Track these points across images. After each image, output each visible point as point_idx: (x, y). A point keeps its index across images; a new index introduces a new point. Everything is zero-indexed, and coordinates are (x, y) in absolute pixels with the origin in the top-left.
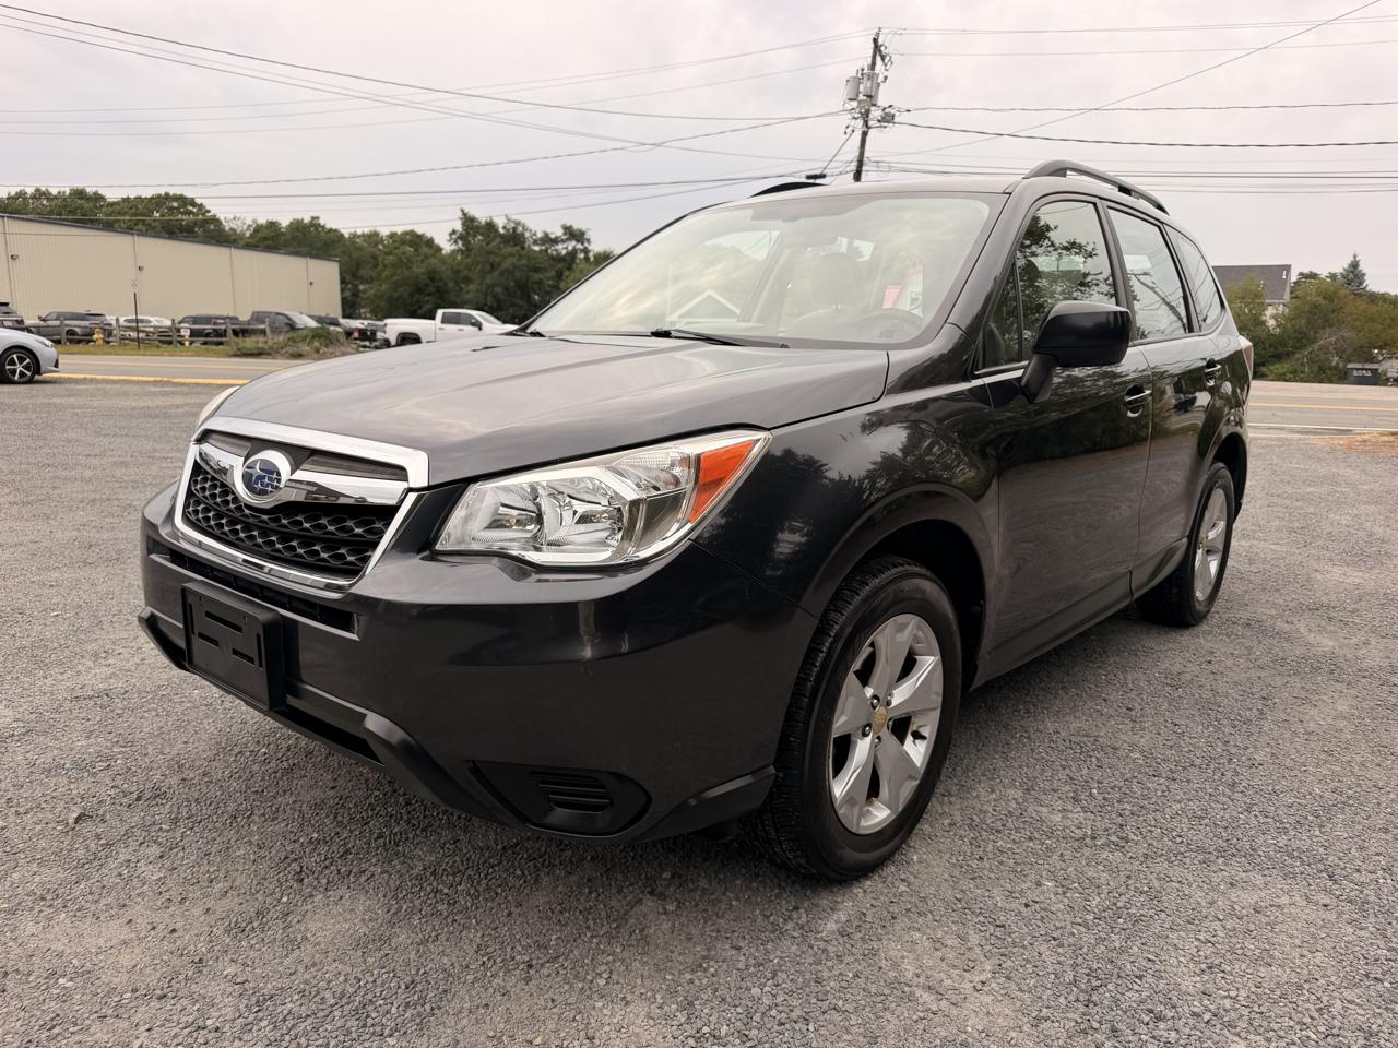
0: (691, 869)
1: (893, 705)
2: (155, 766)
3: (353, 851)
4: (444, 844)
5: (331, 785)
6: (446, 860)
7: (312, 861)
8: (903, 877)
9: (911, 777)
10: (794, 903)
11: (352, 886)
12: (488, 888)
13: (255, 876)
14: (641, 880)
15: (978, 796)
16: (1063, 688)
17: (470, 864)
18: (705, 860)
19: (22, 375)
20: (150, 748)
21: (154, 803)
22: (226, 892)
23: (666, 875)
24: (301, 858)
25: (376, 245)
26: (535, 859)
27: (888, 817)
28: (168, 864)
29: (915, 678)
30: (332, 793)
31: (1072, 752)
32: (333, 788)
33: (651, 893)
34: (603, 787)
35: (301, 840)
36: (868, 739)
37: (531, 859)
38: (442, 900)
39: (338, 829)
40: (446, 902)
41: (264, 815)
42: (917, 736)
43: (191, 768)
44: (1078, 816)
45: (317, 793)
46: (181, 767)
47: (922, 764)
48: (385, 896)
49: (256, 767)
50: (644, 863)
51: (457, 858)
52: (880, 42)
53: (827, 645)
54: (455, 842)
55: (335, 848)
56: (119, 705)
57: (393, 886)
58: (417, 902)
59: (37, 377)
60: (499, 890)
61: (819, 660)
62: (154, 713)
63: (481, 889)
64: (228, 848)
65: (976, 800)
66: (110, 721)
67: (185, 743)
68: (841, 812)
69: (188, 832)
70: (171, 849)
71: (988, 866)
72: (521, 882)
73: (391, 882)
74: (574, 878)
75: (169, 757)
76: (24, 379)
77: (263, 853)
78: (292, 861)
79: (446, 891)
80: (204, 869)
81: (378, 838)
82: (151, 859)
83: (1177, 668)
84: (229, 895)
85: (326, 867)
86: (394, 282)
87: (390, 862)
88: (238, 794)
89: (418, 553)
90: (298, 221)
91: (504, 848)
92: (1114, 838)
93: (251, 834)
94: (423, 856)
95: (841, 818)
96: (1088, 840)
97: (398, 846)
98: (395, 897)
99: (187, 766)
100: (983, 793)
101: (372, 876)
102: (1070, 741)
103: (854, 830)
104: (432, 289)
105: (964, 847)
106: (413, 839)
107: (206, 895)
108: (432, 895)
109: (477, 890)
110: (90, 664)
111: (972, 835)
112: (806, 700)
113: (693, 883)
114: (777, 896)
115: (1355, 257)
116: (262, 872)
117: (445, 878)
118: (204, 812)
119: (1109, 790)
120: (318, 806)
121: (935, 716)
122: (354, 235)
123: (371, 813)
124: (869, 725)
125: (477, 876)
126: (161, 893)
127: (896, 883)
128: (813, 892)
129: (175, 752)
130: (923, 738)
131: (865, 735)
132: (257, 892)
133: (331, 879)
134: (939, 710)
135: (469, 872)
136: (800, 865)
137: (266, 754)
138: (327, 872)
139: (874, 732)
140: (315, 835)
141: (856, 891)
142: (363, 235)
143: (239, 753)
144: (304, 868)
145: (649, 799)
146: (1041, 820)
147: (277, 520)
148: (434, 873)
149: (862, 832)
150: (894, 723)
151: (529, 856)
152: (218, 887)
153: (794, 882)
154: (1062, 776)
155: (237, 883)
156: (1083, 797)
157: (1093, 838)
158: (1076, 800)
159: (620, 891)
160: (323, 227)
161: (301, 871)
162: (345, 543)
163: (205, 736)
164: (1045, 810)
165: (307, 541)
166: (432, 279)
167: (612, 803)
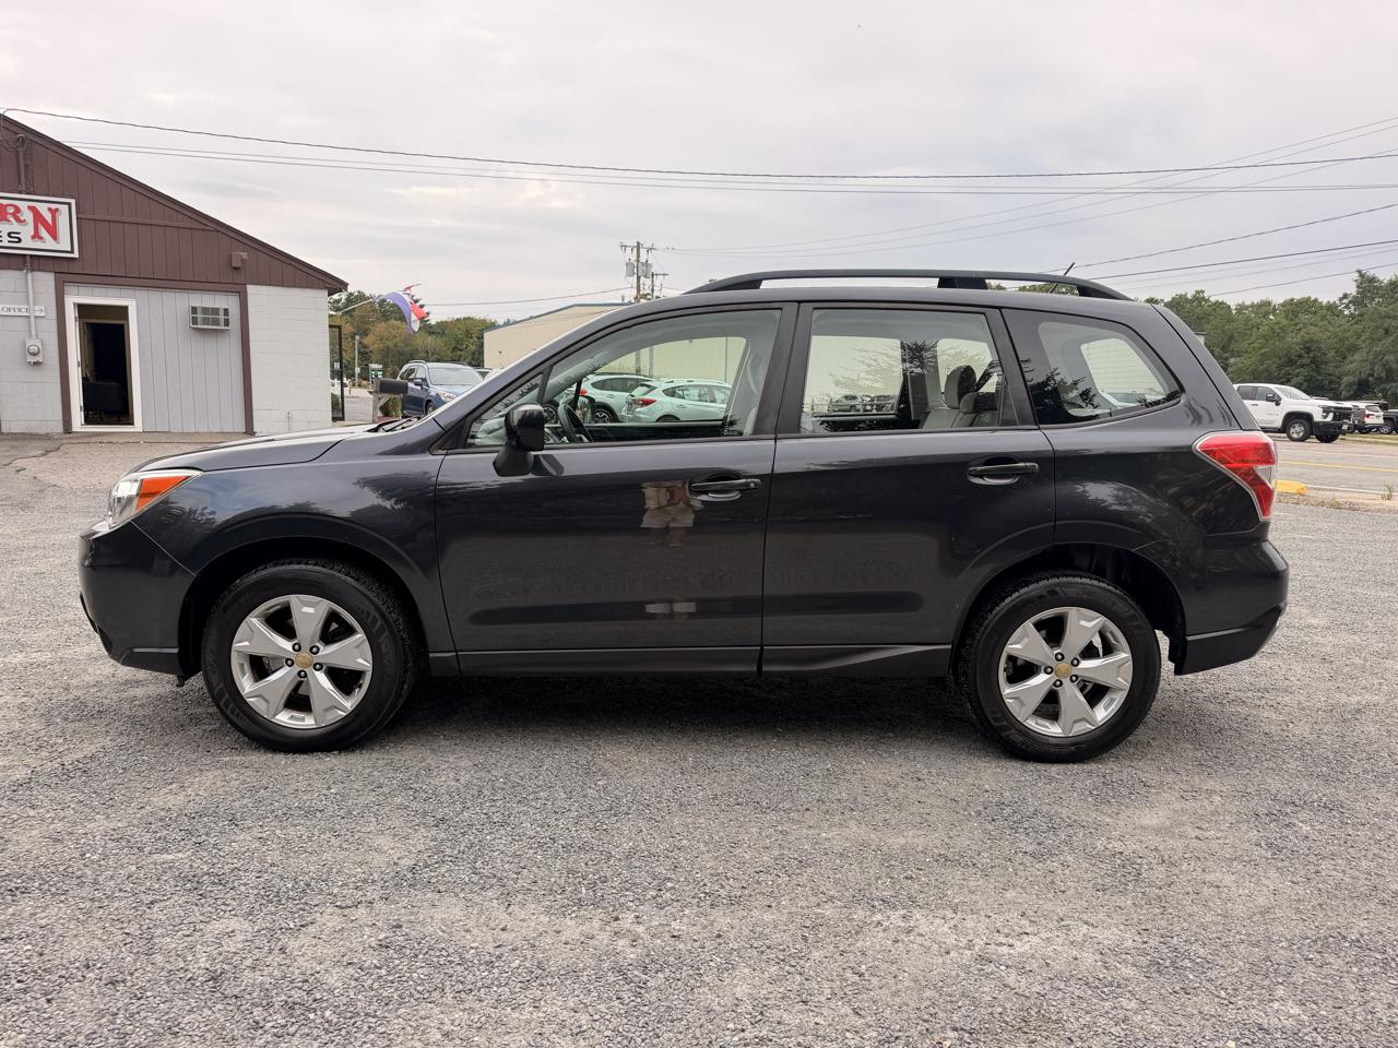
25: (1266, 315)
86: (1262, 355)
90: (1181, 296)
104: (1306, 361)
122: (1241, 308)
124: (291, 660)
142: (1252, 306)
160: (1207, 301)
166: (1308, 350)
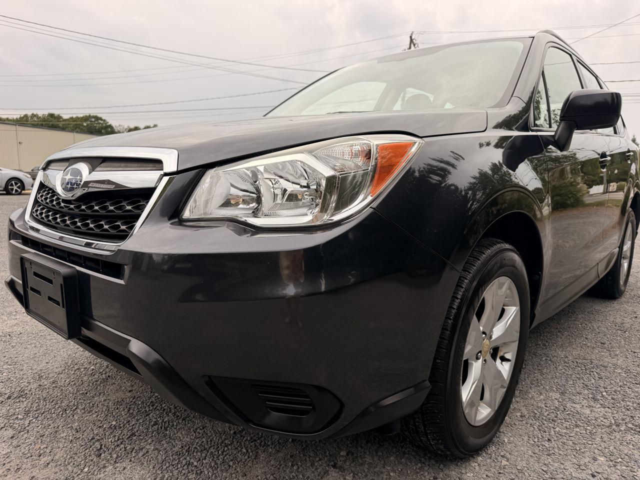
0: (359, 449)
1: (493, 339)
2: (25, 377)
3: (136, 434)
4: (196, 429)
5: (129, 389)
6: (197, 441)
7: (109, 441)
8: (502, 454)
9: (502, 387)
10: (433, 475)
11: (133, 459)
12: (224, 462)
13: (70, 452)
14: (326, 456)
15: (532, 397)
16: (559, 332)
17: (213, 444)
18: (368, 442)
19: (16, 191)
20: (25, 366)
21: (18, 400)
22: (48, 464)
23: (343, 453)
24: (102, 439)
26: (255, 440)
27: (490, 413)
28: (15, 443)
29: (506, 320)
30: (129, 394)
31: (579, 369)
32: (130, 391)
33: (334, 466)
34: (307, 397)
35: (105, 426)
36: (480, 361)
37: (253, 440)
38: (192, 471)
39: (129, 419)
40: (195, 472)
41: (84, 409)
42: (503, 359)
43: (47, 378)
44: (599, 411)
45: (120, 395)
46: (40, 377)
47: (508, 378)
48: (154, 468)
49: (85, 378)
50: (327, 444)
51: (204, 440)
52: (413, 38)
53: (461, 293)
54: (203, 428)
55: (125, 432)
56: (15, 340)
57: (160, 461)
58: (176, 472)
59: (23, 192)
60: (231, 463)
61: (456, 304)
62: (33, 345)
63: (219, 462)
64: (56, 432)
65: (533, 400)
66: (6, 350)
67: (47, 363)
68: (466, 412)
69: (34, 420)
70: (19, 432)
71: (556, 446)
72: (246, 457)
73: (159, 457)
74: (281, 455)
75: (35, 371)
76: (17, 193)
77: (78, 435)
78: (96, 441)
79: (195, 464)
80: (37, 446)
81: (154, 425)
82: (5, 439)
83: (619, 320)
84: (49, 466)
85: (118, 446)
87: (160, 442)
88: (71, 395)
89: (170, 219)
90: (148, 126)
91: (235, 433)
92: (630, 425)
93: (73, 422)
94: (183, 437)
95: (465, 414)
96: (614, 427)
97: (166, 430)
98: (161, 468)
99: (44, 377)
100: (536, 396)
101: (147, 452)
102: (577, 362)
103: (472, 423)
105: (535, 432)
106: (177, 425)
107: (34, 466)
108: (186, 467)
109: (216, 464)
110: (6, 318)
111: (538, 423)
112: (449, 332)
113: (361, 459)
114: (421, 468)
115: (634, 136)
116: (75, 449)
117: (195, 454)
118: (47, 406)
119: (613, 393)
120: (119, 403)
121: (515, 346)
123: (151, 408)
124: (480, 352)
125: (216, 453)
126: (4, 464)
127: (500, 458)
128: (445, 466)
129: (39, 369)
130: (508, 360)
131: (478, 359)
132: (69, 464)
133: (119, 454)
134: (518, 342)
135: (212, 450)
136: (439, 449)
137: (93, 369)
138: (118, 449)
139: (483, 357)
140: (114, 423)
141: (473, 465)
143: (78, 369)
144: (103, 447)
145: (342, 405)
146: (578, 413)
147: (78, 207)
148: (188, 451)
149: (477, 424)
150: (493, 350)
151: (251, 438)
152: (44, 460)
153: (430, 458)
154: (579, 383)
155: (57, 457)
156: (599, 397)
157: (618, 426)
158: (595, 399)
159: (313, 465)
161: (101, 448)
162: (119, 218)
163: (59, 359)
164: (578, 406)
165: (96, 218)
167: (314, 409)
